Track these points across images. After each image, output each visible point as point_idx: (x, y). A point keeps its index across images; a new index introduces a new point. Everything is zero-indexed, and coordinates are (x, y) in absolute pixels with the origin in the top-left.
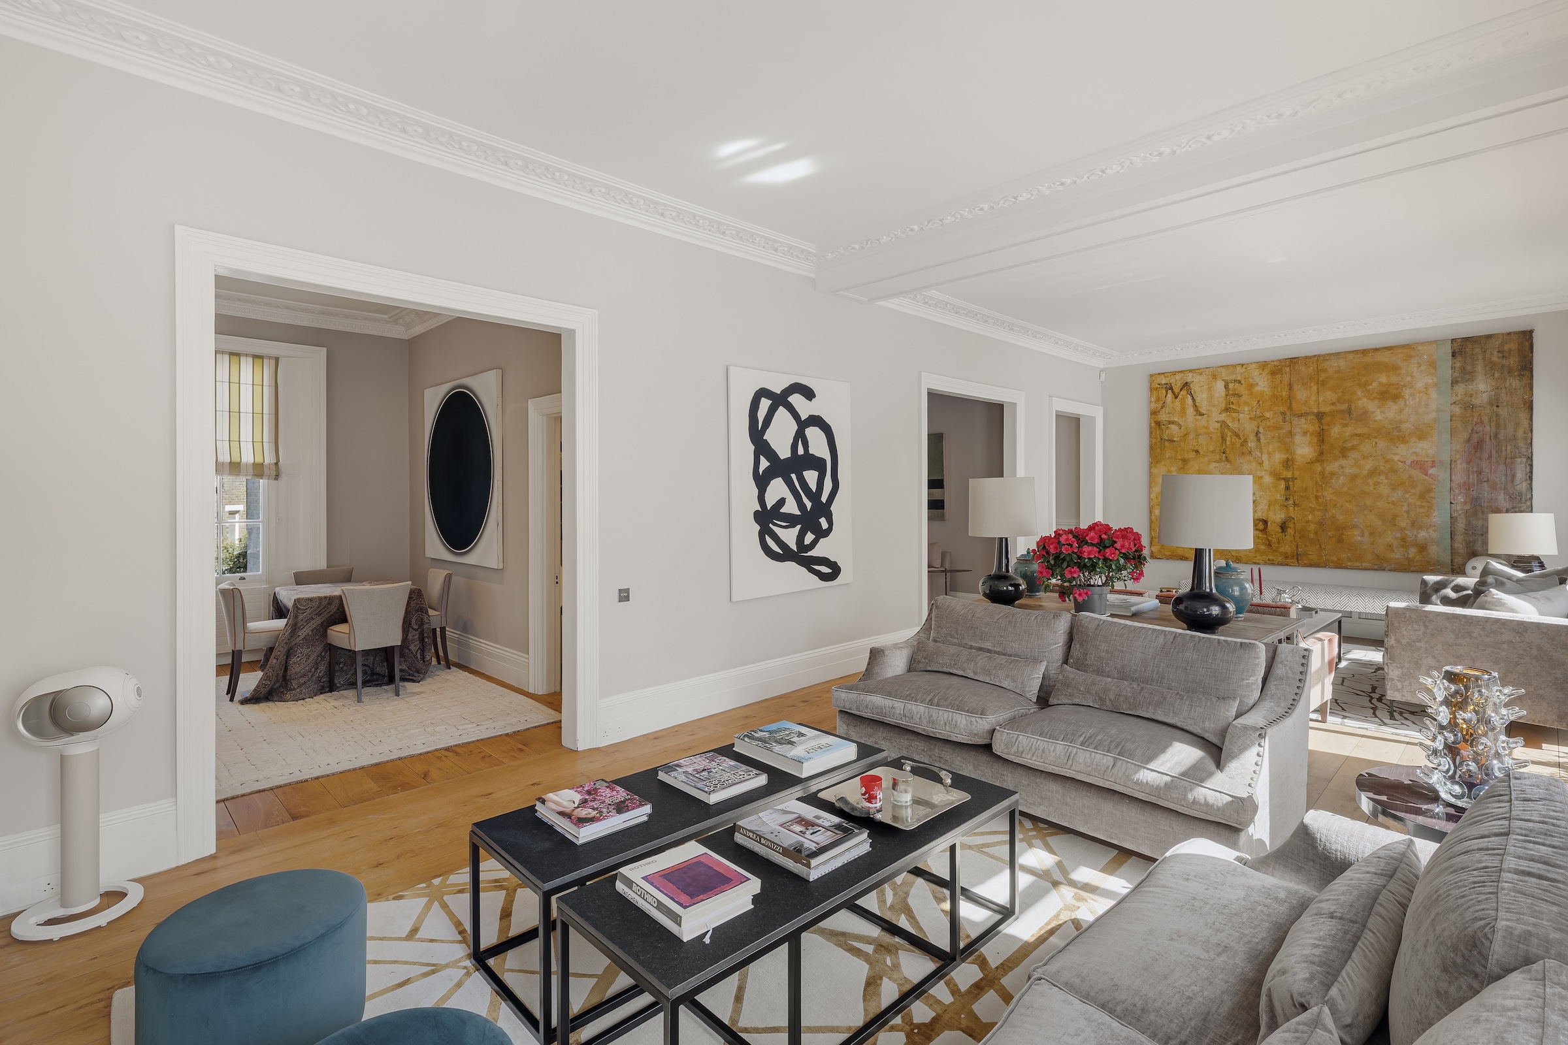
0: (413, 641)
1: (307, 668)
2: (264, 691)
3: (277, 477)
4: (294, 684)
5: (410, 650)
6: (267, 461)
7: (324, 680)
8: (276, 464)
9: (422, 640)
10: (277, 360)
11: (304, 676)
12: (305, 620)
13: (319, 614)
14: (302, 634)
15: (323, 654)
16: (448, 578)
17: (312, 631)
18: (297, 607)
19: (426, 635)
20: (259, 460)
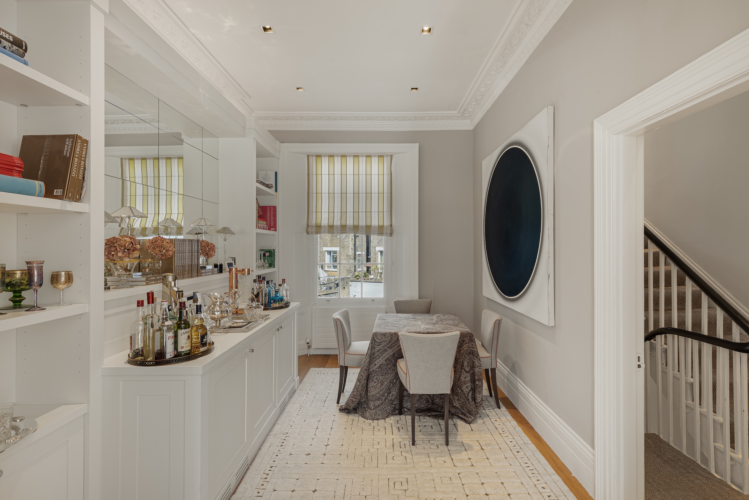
0: (465, 383)
1: (381, 393)
2: (352, 406)
3: (391, 234)
4: (371, 405)
5: (462, 391)
6: (385, 224)
7: (396, 403)
8: (391, 225)
9: (473, 381)
10: (391, 156)
11: (379, 399)
12: (380, 351)
13: (390, 347)
14: (378, 363)
15: (394, 381)
16: (498, 323)
17: (386, 360)
18: (374, 340)
19: (477, 378)
20: (381, 224)
